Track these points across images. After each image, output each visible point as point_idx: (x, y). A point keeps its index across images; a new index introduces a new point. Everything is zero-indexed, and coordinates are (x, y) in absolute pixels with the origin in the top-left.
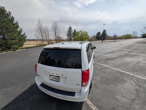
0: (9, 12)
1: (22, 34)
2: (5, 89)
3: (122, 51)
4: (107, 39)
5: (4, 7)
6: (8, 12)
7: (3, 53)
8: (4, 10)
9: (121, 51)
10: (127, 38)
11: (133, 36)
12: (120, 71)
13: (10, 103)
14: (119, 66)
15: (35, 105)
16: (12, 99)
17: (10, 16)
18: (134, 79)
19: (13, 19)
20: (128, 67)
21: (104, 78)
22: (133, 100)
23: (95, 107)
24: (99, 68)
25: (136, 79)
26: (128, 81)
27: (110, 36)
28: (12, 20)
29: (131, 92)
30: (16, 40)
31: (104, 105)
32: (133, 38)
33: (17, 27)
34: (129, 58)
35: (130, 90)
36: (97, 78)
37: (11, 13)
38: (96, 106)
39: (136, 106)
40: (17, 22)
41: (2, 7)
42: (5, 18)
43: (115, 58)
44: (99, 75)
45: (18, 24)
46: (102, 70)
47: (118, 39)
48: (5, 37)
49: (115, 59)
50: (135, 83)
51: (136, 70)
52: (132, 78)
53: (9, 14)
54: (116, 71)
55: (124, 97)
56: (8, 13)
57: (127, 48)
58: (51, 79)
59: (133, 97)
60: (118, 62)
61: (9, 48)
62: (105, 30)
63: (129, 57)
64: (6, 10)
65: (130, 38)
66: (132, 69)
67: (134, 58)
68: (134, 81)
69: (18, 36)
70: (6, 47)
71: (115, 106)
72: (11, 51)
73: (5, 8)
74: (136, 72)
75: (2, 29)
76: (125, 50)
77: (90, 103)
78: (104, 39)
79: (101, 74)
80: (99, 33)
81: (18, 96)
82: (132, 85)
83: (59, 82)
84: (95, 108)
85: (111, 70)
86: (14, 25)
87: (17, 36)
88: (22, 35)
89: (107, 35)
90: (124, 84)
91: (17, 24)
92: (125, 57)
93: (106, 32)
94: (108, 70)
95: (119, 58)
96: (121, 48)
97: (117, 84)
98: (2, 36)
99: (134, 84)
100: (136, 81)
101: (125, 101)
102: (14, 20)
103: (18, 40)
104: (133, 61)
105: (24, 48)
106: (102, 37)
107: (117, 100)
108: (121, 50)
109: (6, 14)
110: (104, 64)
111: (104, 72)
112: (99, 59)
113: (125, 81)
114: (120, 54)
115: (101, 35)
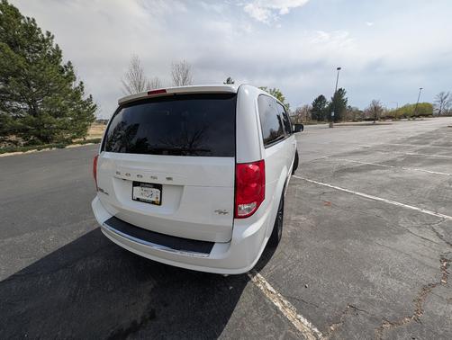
0: (49, 34)
1: (84, 98)
2: (10, 239)
3: (396, 148)
4: (348, 119)
5: (34, 20)
6: (44, 32)
7: (29, 152)
8: (35, 28)
9: (395, 150)
10: (418, 116)
11: (438, 107)
12: (387, 201)
13: (13, 276)
14: (382, 189)
15: (88, 285)
16: (22, 264)
17: (50, 45)
18: (436, 226)
19: (58, 53)
20: (415, 192)
21: (327, 221)
22: (428, 288)
23: (286, 302)
24: (312, 193)
25: (442, 227)
26: (415, 231)
27: (357, 110)
28: (54, 57)
29: (423, 264)
30: (66, 116)
31: (319, 298)
32: (439, 115)
33: (71, 77)
34: (420, 166)
35: (419, 258)
36: (303, 219)
37: (53, 37)
38: (288, 298)
39: (441, 306)
40: (69, 63)
41: (28, 19)
42: (36, 52)
43: (369, 168)
44: (308, 212)
45: (72, 68)
46: (323, 198)
47: (384, 118)
48: (36, 106)
49: (371, 170)
50: (441, 237)
51: (446, 202)
52: (428, 222)
53: (48, 39)
54: (369, 202)
55: (394, 276)
56: (46, 37)
57: (416, 140)
58: (136, 196)
59: (428, 277)
60: (380, 178)
61: (46, 140)
62: (341, 90)
63: (420, 164)
64: (38, 27)
65: (427, 116)
66: (429, 198)
67: (438, 167)
68: (434, 230)
69: (71, 105)
70: (39, 137)
71: (356, 303)
72: (51, 147)
73: (36, 22)
74: (445, 206)
75: (29, 85)
76: (408, 147)
77: (270, 288)
78: (337, 119)
79: (318, 209)
80: (321, 99)
81: (42, 259)
82: (428, 242)
83: (160, 204)
84: (284, 304)
85: (352, 198)
86: (62, 71)
87: (69, 104)
88: (82, 103)
89: (348, 104)
90: (397, 239)
91: (70, 70)
92: (408, 166)
93: (345, 97)
94: (342, 199)
95: (384, 168)
96: (392, 142)
97: (372, 238)
98: (29, 103)
99: (435, 239)
100: (441, 232)
101: (396, 290)
102: (60, 56)
103: (71, 116)
104: (434, 175)
105: (89, 141)
106: (331, 111)
107: (367, 283)
108: (392, 146)
109: (38, 41)
110: (330, 182)
111: (328, 204)
112: (316, 168)
113: (402, 231)
114: (390, 158)
115: (326, 106)
